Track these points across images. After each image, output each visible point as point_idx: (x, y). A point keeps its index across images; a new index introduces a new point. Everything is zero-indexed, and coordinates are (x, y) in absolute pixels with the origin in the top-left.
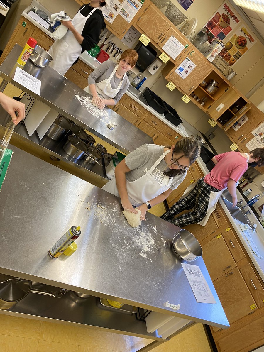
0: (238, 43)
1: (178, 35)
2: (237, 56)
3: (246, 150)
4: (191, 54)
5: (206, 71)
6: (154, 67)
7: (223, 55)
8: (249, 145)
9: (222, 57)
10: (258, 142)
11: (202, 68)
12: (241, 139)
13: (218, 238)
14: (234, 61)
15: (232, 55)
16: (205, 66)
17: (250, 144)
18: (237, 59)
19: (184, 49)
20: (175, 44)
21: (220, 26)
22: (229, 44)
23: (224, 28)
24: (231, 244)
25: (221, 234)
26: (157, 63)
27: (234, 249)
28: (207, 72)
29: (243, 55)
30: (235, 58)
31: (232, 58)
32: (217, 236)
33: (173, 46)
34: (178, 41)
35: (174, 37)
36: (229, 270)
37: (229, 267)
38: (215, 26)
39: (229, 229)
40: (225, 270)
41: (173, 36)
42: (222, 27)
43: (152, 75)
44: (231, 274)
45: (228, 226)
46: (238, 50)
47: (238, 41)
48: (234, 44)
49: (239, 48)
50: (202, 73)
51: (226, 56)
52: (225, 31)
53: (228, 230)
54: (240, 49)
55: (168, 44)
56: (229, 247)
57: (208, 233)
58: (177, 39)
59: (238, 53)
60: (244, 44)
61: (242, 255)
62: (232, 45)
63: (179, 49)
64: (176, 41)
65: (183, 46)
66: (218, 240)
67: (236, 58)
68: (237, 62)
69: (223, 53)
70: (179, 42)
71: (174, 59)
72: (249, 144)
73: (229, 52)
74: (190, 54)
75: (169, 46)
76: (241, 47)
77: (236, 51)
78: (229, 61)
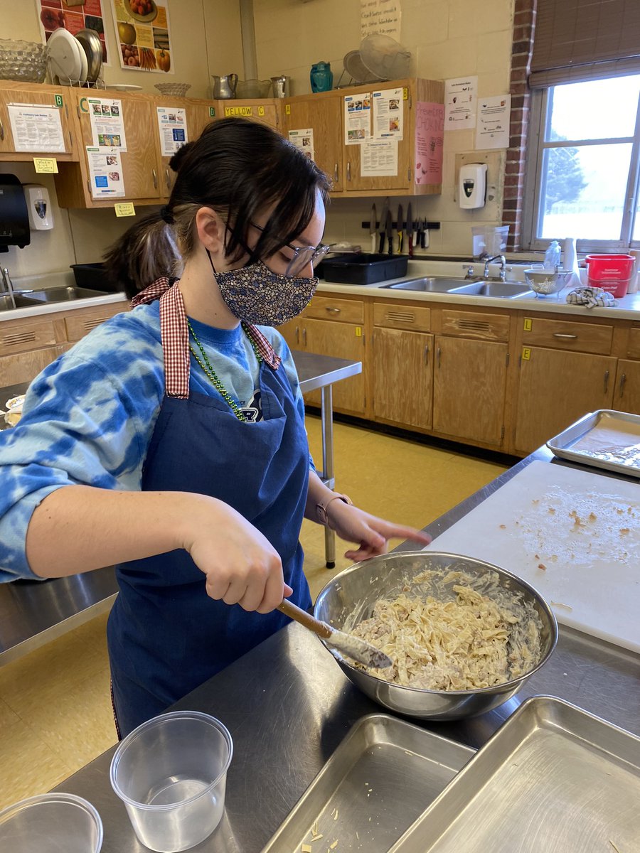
0: (136, 11)
1: (18, 93)
2: (162, 40)
3: (374, 182)
4: (83, 109)
5: (145, 116)
6: (38, 210)
7: (136, 60)
8: (370, 169)
9: (139, 66)
10: (378, 147)
11: (132, 117)
12: (340, 175)
13: (528, 359)
14: (164, 57)
15: (150, 45)
16: (134, 110)
17: (369, 164)
18: (165, 46)
19: (61, 113)
20: (34, 118)
21: (71, 7)
22: (123, 30)
23: (84, 4)
24: (562, 339)
25: (525, 344)
26: (37, 195)
27: (579, 340)
28: (147, 119)
29: (169, 29)
30: (160, 48)
31: (156, 52)
32: (521, 357)
33: (33, 125)
34: (32, 105)
35: (15, 104)
36: (612, 380)
37: (607, 377)
38: (61, 16)
39: (528, 323)
40: (607, 390)
41: (11, 104)
42: (75, 5)
43: (49, 230)
44: (624, 380)
45: (520, 319)
46: (150, 27)
47: (132, 7)
48: (132, 22)
49: (150, 22)
50: (140, 128)
51: (143, 58)
52: (90, 7)
53: (529, 326)
54: (153, 20)
55: (18, 129)
56: (566, 346)
57: (500, 370)
58: (26, 103)
59: (158, 32)
60: (149, 5)
61: (604, 332)
62: (132, 27)
63: (51, 120)
64: (27, 108)
65: (51, 106)
66: (531, 360)
67: (161, 46)
68: (170, 52)
69: (132, 58)
70: (35, 105)
71: (64, 151)
72: (367, 167)
73: (140, 44)
74: (82, 112)
75: (24, 134)
76: (151, 16)
77: (149, 32)
78: (157, 64)
